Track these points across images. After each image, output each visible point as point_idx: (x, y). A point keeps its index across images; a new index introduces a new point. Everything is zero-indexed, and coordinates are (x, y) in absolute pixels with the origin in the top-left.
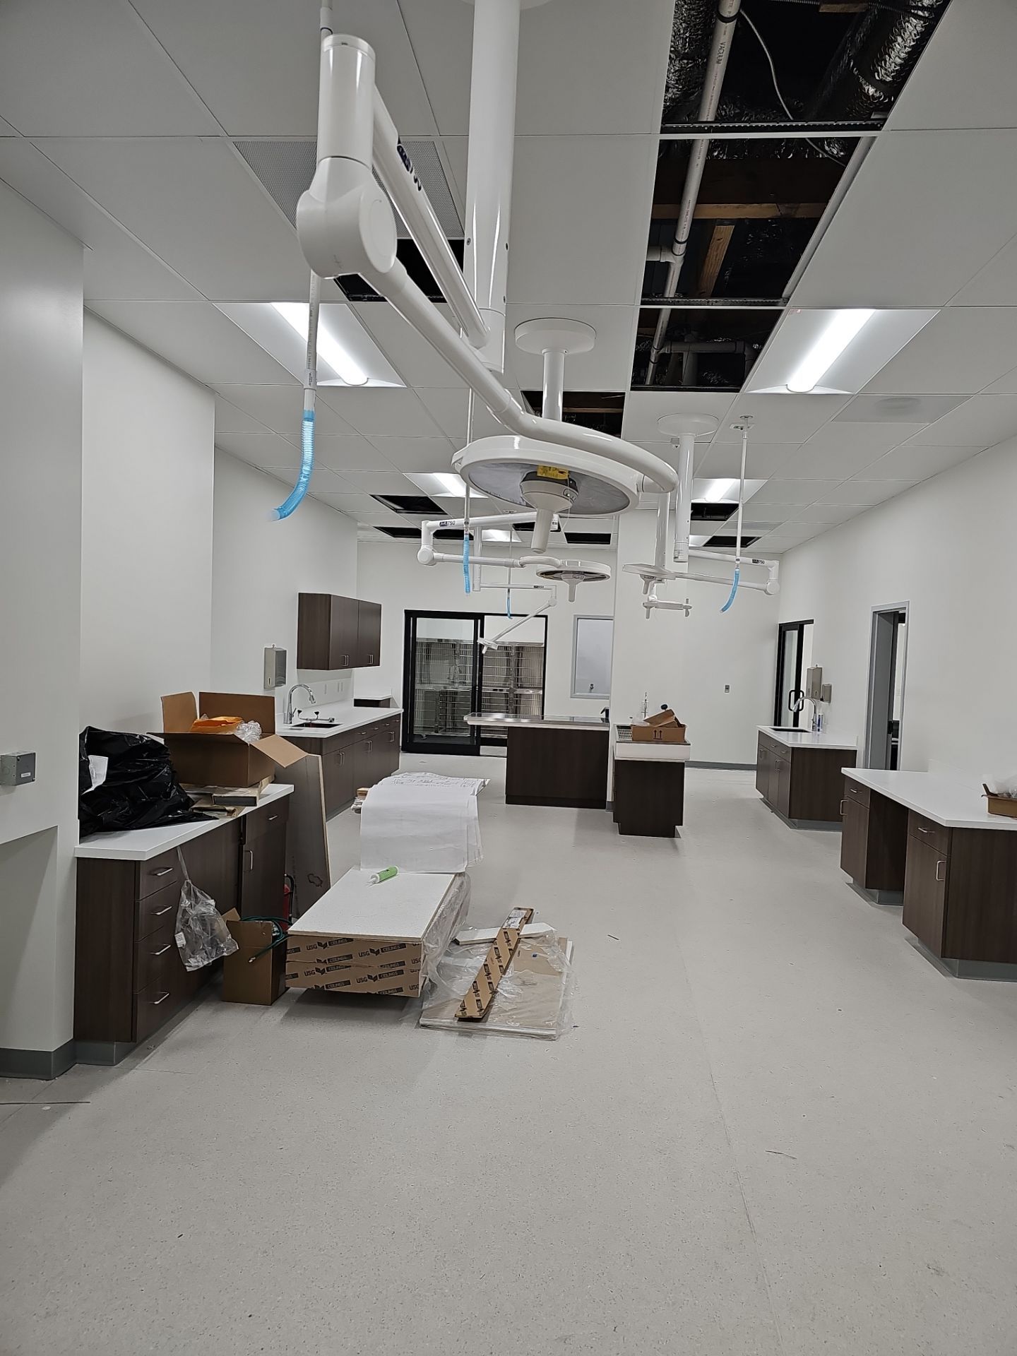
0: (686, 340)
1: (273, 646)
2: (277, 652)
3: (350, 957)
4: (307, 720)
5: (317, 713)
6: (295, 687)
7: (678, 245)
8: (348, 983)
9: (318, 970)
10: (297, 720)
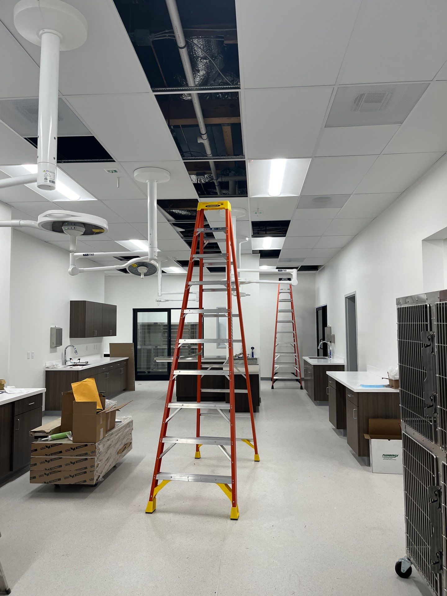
0: (230, 175)
1: (55, 326)
2: (56, 329)
3: (61, 466)
4: (74, 363)
5: (79, 359)
6: (67, 347)
7: (203, 136)
8: (60, 479)
9: (45, 474)
10: (69, 363)
